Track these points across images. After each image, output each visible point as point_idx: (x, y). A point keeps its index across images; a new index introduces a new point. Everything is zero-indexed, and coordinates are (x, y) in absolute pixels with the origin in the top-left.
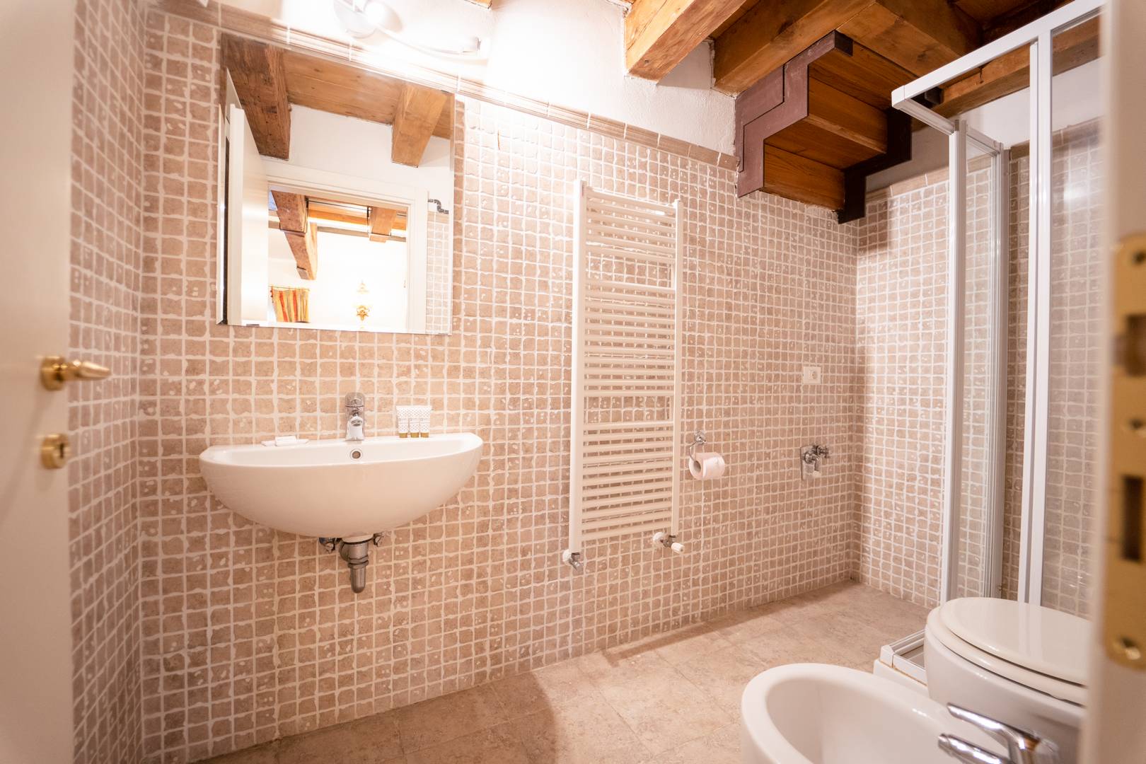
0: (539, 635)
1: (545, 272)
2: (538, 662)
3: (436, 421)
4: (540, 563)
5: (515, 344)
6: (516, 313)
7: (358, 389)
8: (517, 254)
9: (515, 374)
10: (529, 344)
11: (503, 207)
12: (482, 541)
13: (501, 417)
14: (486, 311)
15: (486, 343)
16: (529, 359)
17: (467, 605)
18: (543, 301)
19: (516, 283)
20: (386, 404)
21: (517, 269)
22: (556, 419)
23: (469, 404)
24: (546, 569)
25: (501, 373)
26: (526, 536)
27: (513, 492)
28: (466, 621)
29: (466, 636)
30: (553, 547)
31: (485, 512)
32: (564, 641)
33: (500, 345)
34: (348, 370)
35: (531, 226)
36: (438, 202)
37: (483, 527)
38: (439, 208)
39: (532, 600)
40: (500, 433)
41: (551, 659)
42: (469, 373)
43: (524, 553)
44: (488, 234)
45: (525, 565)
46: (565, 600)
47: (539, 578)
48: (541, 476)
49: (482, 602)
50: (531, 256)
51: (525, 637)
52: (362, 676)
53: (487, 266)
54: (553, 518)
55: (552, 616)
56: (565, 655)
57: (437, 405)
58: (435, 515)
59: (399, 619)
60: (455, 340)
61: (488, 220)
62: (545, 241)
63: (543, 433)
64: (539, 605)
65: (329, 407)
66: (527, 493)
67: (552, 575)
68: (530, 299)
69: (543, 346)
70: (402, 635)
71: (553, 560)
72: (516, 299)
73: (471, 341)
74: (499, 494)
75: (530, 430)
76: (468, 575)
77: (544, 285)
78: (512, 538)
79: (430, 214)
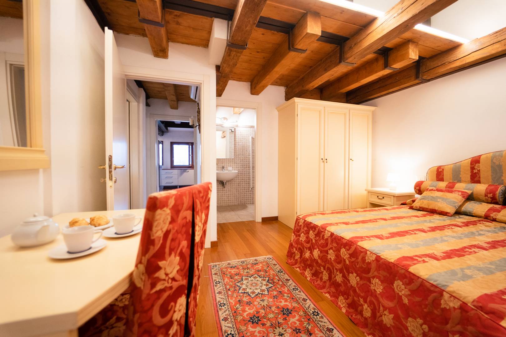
0: (247, 200)
1: (247, 149)
2: (247, 203)
3: (233, 170)
4: (247, 189)
5: (243, 159)
6: (243, 155)
7: (223, 165)
8: (243, 147)
9: (243, 163)
10: (245, 159)
11: (241, 141)
12: (239, 186)
13: (241, 169)
14: (239, 155)
15: (239, 159)
16: (245, 161)
17: (237, 194)
18: (247, 153)
19: (243, 151)
20: (227, 167)
21: (243, 149)
22: (249, 170)
23: (237, 167)
24: (248, 191)
25: (241, 163)
26: (245, 186)
27: (243, 179)
28: (237, 196)
29: (237, 198)
30: (249, 188)
31: (239, 182)
32: (250, 201)
33: (241, 159)
34: (222, 163)
35: (245, 143)
36: (231, 130)
37: (239, 184)
38: (232, 131)
39: (246, 195)
40: (241, 171)
41: (248, 204)
42: (237, 163)
43: (244, 188)
44: (239, 145)
45: (245, 190)
46: (251, 195)
47: (247, 192)
48: (247, 177)
49: (239, 194)
50: (245, 147)
51: (245, 200)
52: (224, 201)
53: (239, 149)
54: (249, 183)
55: (249, 197)
56: (251, 204)
57: (233, 167)
58: (233, 179)
59: (228, 194)
60: (235, 159)
61: (239, 143)
62: (247, 145)
63: (247, 171)
64: (247, 196)
65: (220, 168)
66: (245, 180)
67: (249, 192)
68: (245, 153)
69: (247, 159)
70: (229, 196)
71: (249, 189)
72: (243, 153)
73: (237, 159)
74: (241, 180)
75: (245, 171)
76: (237, 190)
77: (247, 151)
78: (243, 186)
79: (230, 132)
